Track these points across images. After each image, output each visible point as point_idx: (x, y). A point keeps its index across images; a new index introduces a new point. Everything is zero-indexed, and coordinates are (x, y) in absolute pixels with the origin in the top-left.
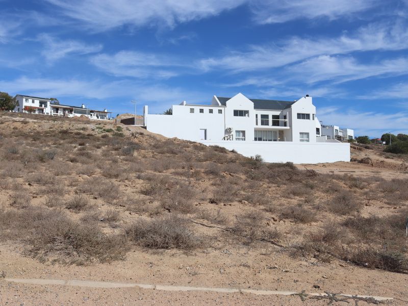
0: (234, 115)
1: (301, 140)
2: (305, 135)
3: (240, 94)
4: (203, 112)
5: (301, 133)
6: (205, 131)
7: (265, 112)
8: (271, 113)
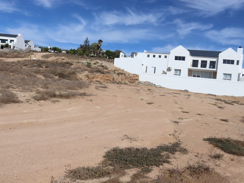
0: (175, 59)
1: (225, 79)
2: (228, 76)
3: (180, 46)
4: (155, 57)
5: (224, 74)
6: (155, 68)
7: (196, 58)
8: (200, 59)
